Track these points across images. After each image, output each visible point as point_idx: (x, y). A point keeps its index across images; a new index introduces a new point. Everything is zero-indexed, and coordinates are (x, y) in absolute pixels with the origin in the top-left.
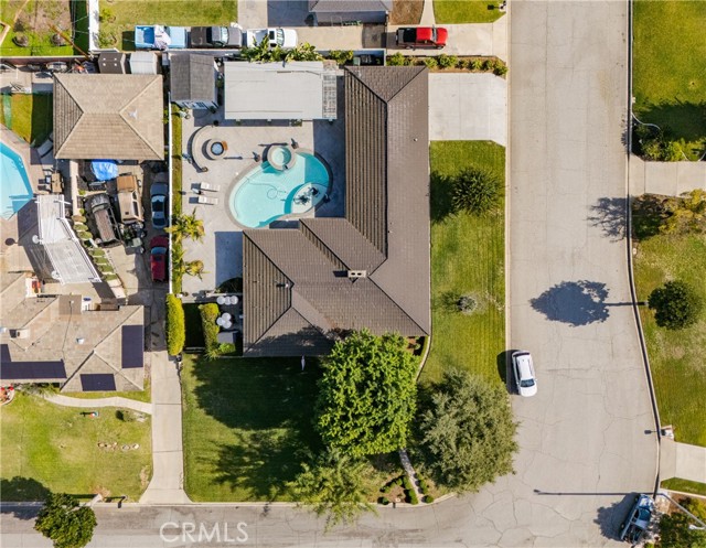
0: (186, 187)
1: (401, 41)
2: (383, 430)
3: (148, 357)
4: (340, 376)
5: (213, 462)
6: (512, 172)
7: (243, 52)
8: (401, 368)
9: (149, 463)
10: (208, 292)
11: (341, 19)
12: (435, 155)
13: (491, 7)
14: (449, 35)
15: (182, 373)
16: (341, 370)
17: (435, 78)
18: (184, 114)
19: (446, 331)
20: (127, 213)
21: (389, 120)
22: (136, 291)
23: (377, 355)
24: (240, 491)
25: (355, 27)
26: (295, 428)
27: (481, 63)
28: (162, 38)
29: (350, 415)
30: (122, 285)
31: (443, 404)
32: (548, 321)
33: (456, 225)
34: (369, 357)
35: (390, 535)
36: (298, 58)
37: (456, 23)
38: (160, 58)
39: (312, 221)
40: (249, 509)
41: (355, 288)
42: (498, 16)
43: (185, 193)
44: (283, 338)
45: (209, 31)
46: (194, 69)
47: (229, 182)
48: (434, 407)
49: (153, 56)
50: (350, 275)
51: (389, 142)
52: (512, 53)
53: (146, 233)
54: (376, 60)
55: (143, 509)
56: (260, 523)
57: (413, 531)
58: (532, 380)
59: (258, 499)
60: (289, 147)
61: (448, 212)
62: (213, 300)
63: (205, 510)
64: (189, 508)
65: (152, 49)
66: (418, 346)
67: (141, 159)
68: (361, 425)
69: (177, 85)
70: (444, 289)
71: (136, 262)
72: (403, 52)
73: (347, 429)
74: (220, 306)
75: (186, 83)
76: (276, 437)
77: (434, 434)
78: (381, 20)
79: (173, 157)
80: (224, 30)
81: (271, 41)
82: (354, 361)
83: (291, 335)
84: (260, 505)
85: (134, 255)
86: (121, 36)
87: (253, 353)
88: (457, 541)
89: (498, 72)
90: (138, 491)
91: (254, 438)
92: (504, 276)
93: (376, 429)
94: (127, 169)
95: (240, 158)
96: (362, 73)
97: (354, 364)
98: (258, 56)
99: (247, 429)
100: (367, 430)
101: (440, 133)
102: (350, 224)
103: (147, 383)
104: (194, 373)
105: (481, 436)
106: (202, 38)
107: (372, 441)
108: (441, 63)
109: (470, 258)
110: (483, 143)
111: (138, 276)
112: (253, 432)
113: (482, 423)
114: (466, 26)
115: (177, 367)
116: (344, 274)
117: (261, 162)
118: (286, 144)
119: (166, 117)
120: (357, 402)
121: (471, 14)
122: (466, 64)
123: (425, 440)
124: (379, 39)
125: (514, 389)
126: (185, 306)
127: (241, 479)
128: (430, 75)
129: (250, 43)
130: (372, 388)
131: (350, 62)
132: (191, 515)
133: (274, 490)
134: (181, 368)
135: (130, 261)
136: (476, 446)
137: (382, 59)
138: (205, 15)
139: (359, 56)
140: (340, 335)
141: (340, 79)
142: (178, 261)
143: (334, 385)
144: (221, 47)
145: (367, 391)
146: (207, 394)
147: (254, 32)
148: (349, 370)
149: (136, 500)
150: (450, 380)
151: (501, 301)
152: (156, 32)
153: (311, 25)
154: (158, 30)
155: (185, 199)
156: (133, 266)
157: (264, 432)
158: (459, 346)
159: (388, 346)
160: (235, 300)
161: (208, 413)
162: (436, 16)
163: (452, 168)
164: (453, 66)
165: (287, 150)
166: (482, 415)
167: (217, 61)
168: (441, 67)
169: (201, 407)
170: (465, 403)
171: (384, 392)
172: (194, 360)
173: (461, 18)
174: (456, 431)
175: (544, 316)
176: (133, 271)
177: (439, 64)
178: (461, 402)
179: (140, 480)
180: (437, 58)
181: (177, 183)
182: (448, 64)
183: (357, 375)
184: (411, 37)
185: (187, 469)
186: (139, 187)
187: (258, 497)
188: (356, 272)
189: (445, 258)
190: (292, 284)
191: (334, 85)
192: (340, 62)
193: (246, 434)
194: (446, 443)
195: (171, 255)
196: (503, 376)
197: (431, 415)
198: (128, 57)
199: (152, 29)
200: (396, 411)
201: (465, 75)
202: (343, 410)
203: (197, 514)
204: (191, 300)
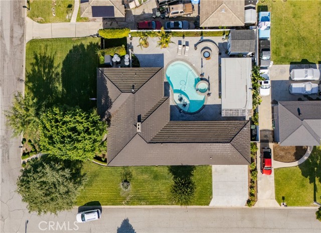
0: (187, 39)
1: (264, 150)
2: (50, 141)
3: (100, 20)
4: (79, 118)
5: (45, 53)
6: (196, 209)
7: (257, 67)
8: (85, 151)
9: (46, 22)
10: (132, 50)
11: (275, 118)
12: (204, 168)
13: (283, 198)
14: (268, 176)
15: (91, 37)
16: (82, 119)
17: (246, 168)
18: (224, 37)
19: (112, 174)
20: (173, 8)
21: (221, 144)
22: (134, 14)
23: (91, 138)
24: (31, 67)
25: (272, 126)
26: (62, 95)
27: (253, 193)
28: (264, 26)
29: (58, 124)
30: (137, 7)
31: (65, 174)
32: (117, 228)
33: (168, 179)
34: (89, 134)
35: (7, 145)
36: (254, 96)
37: (275, 180)
38: (254, 25)
39: (168, 103)
40: (22, 72)
41: (132, 126)
42: (279, 202)
43: (184, 38)
44: (106, 88)
45: (268, 50)
46: (247, 42)
47: (189, 61)
48: (63, 169)
49: (254, 21)
50: (138, 123)
51: (209, 144)
52: (259, 209)
53: (163, 18)
54: (254, 137)
55: (23, 19)
56: (15, 78)
57: (8, 157)
58: (85, 220)
59: (26, 76)
60: (208, 92)
61: (174, 175)
62: (128, 53)
63: (22, 50)
64: (23, 42)
65: (258, 21)
66: (103, 160)
67: (200, 15)
68: (52, 130)
69: (239, 33)
70: (134, 173)
71: (148, 14)
72: (258, 152)
73: (51, 122)
74: (124, 56)
75: (240, 38)
76: (58, 86)
77: (48, 169)
78: (275, 140)
79: (202, 32)
80: (269, 58)
81: (263, 82)
82: (88, 126)
83: (107, 93)
84: (24, 77)
85: (152, 13)
86: (265, 5)
87: (99, 73)
88: (3, 179)
89: (249, 202)
90: (32, 16)
91: (57, 74)
92: (141, 205)
93: (51, 138)
94: (196, 8)
95: (202, 67)
96: (247, 130)
97: (85, 126)
98: (254, 75)
99: (62, 71)
100: (50, 133)
101: (216, 171)
102: (167, 123)
103: (86, 19)
104: (91, 43)
105: (46, 195)
106: (264, 46)
107: (44, 136)
108: (253, 171)
109: (150, 187)
110: (211, 194)
111: (141, 15)
112: (60, 73)
113: (53, 195)
114: (273, 184)
115: (94, 35)
116: (139, 120)
117: (200, 77)
118: (209, 90)
119: (222, 28)
120: (64, 128)
121: (280, 187)
122: (253, 185)
123: (45, 164)
124: (265, 139)
125: (80, 210)
126: (125, 39)
127: (36, 68)
128: (247, 166)
129: (262, 71)
130: (73, 135)
131: (252, 123)
132: (19, 43)
133: (30, 85)
134: (94, 37)
135: (149, 11)
136: (41, 193)
137: (255, 140)
138: (276, 48)
139: (256, 128)
140: (108, 118)
141: (244, 118)
142: (146, 34)
143: (74, 115)
144: (259, 56)
145: (71, 133)
146: (80, 50)
147: (268, 73)
148: (82, 123)
149: (28, 16)
150: (82, 177)
151: (128, 203)
152: (267, 22)
153: (272, 103)
154: (268, 24)
155: (181, 38)
156: (146, 12)
157: (60, 80)
158: (103, 181)
159: (97, 144)
160: (127, 64)
161: (70, 51)
162: (278, 169)
163: (198, 177)
164: (251, 178)
165: (207, 90)
166: (58, 196)
167: (252, 54)
168: (251, 171)
169: (74, 47)
170: (65, 186)
171: (70, 142)
172: (98, 44)
173: (277, 182)
174: (49, 181)
175: (120, 226)
176: (144, 12)
177: (253, 170)
178: (65, 184)
179: (37, 17)
180: (255, 169)
181: (188, 34)
182: (253, 175)
183: (80, 128)
184: (266, 156)
185: (42, 40)
186: (187, 15)
187: (28, 76)
188: (140, 127)
189: (151, 173)
190: (133, 93)
191: (240, 115)
192: (253, 118)
193: (59, 70)
194: (43, 176)
195: (151, 31)
196: (88, 204)
197: (59, 168)
198: (254, 8)
199: (269, 21)
200: (59, 149)
201: (247, 184)
202: (61, 120)
203: (20, 46)
204: (129, 42)
